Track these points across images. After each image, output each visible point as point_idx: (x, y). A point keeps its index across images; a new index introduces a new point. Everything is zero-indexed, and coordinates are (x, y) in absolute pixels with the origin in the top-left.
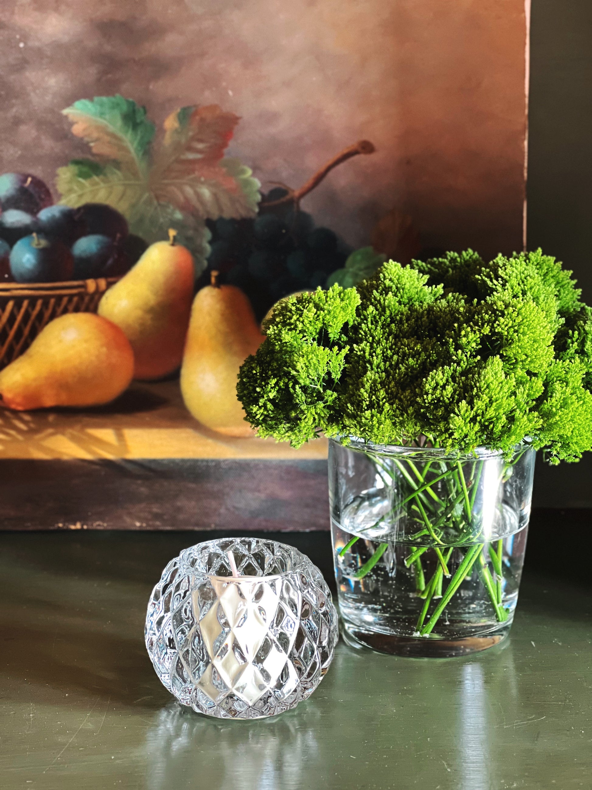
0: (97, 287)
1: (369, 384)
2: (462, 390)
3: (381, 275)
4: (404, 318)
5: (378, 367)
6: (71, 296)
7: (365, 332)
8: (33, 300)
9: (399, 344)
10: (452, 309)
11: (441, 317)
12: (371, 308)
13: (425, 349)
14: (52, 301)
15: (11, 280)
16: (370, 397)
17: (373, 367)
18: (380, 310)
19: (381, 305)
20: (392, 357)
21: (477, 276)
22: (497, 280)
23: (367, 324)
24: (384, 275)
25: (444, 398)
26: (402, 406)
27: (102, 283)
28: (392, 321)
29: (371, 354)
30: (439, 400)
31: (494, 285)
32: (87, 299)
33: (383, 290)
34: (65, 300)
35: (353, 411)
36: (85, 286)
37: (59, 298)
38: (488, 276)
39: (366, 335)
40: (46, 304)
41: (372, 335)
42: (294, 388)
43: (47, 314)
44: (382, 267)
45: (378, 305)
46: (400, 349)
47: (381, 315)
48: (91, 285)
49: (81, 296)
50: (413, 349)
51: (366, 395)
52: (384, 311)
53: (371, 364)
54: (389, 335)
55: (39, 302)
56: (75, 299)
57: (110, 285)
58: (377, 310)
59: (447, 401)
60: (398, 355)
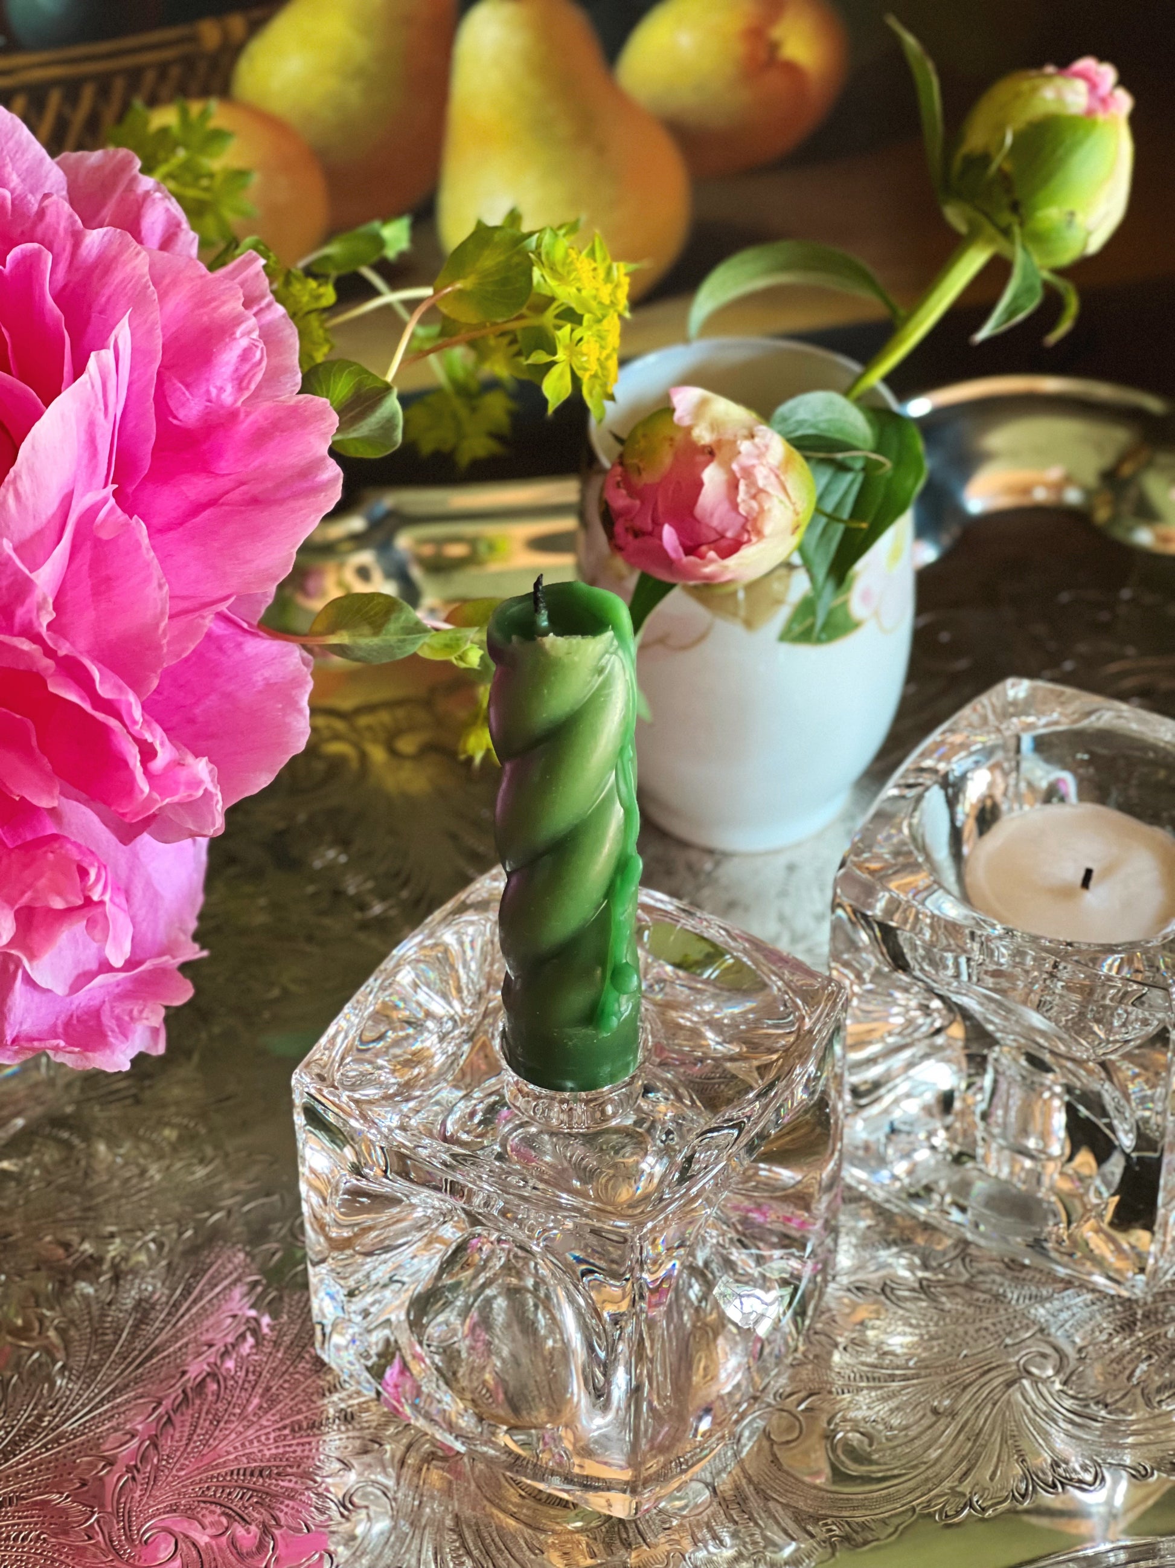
0: (226, 35)
6: (163, 69)
8: (72, 89)
14: (119, 85)
15: (13, 46)
27: (237, 24)
32: (202, 67)
34: (150, 77)
36: (193, 39)
37: (134, 77)
40: (104, 91)
43: (109, 114)
48: (210, 33)
49: (188, 62)
55: (88, 94)
56: (175, 72)
57: (256, 27)
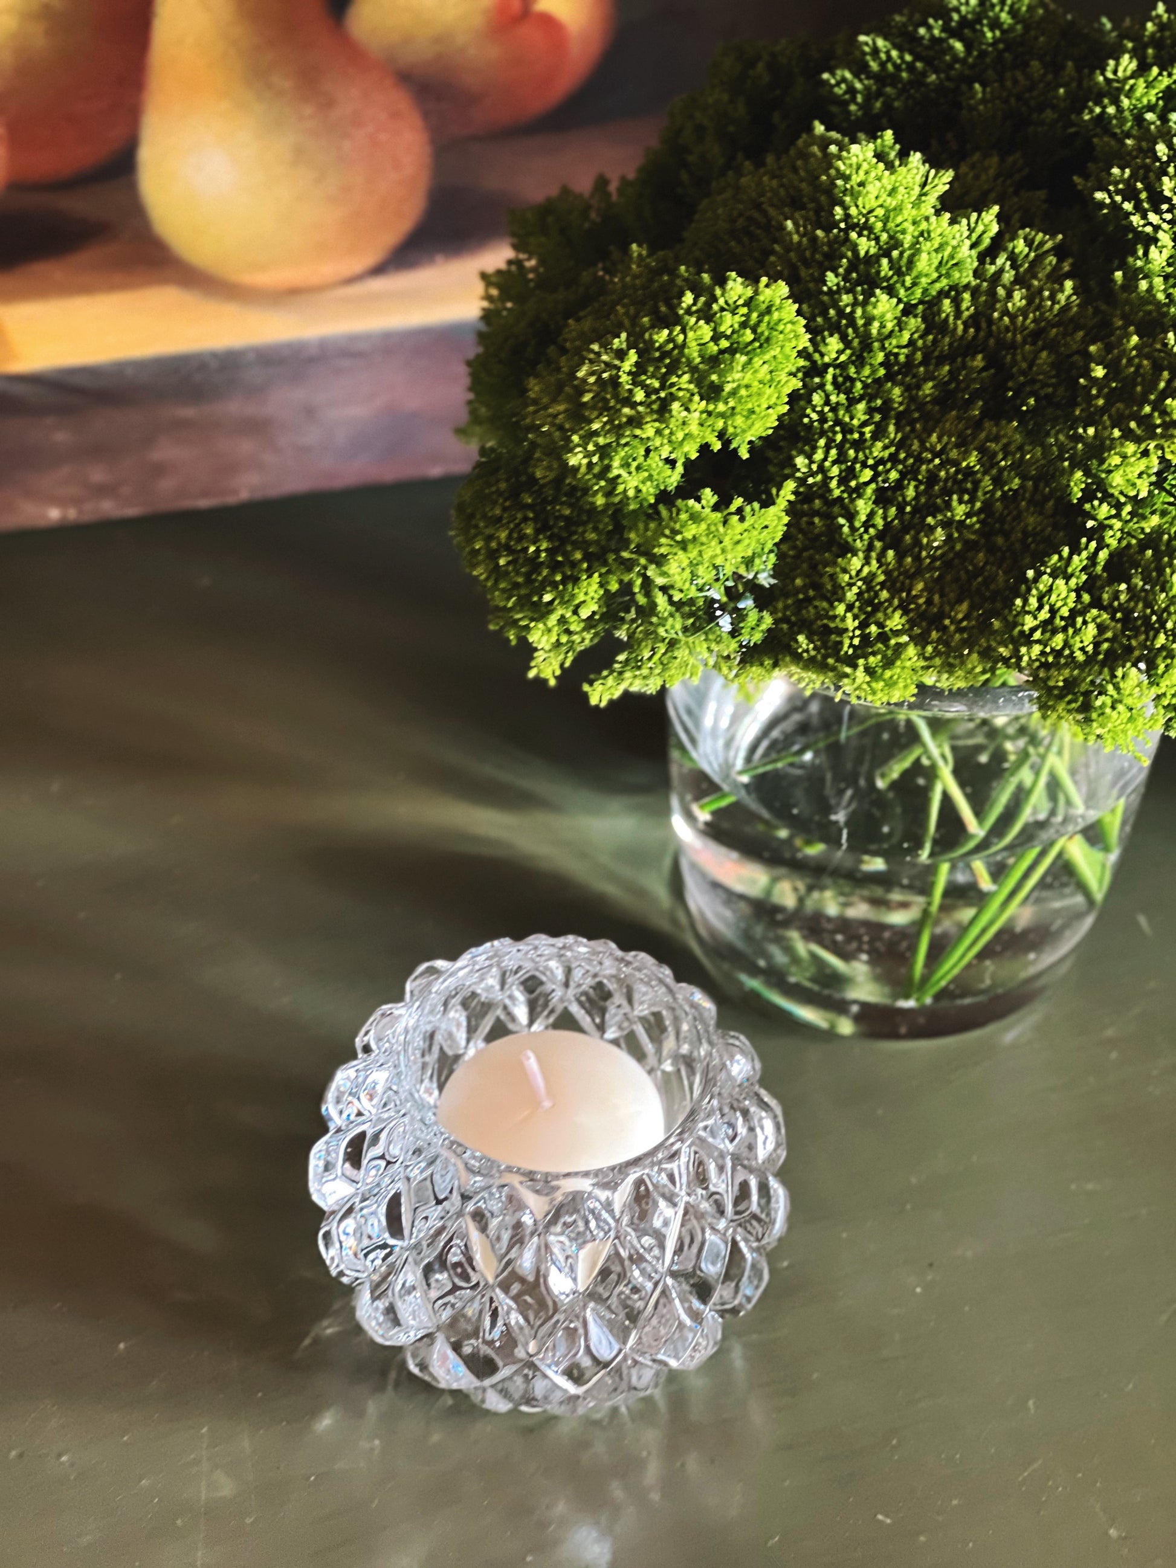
1: (855, 590)
2: (1119, 625)
3: (838, 211)
4: (919, 355)
5: (867, 525)
7: (821, 413)
9: (916, 445)
10: (1042, 314)
11: (1013, 346)
12: (834, 344)
13: (988, 460)
16: (863, 626)
17: (857, 524)
18: (856, 343)
19: (856, 329)
20: (899, 486)
21: (1099, 195)
22: (1158, 211)
23: (822, 386)
24: (846, 208)
25: (1072, 653)
26: (947, 644)
28: (890, 377)
29: (843, 481)
30: (1058, 654)
31: (1151, 224)
33: (853, 266)
35: (813, 653)
38: (1130, 194)
39: (823, 419)
41: (838, 422)
42: (648, 594)
44: (833, 172)
45: (850, 330)
46: (919, 460)
47: (859, 360)
50: (956, 463)
51: (851, 623)
52: (866, 345)
53: (851, 516)
54: (885, 418)
58: (847, 344)
59: (1080, 657)
60: (916, 479)
